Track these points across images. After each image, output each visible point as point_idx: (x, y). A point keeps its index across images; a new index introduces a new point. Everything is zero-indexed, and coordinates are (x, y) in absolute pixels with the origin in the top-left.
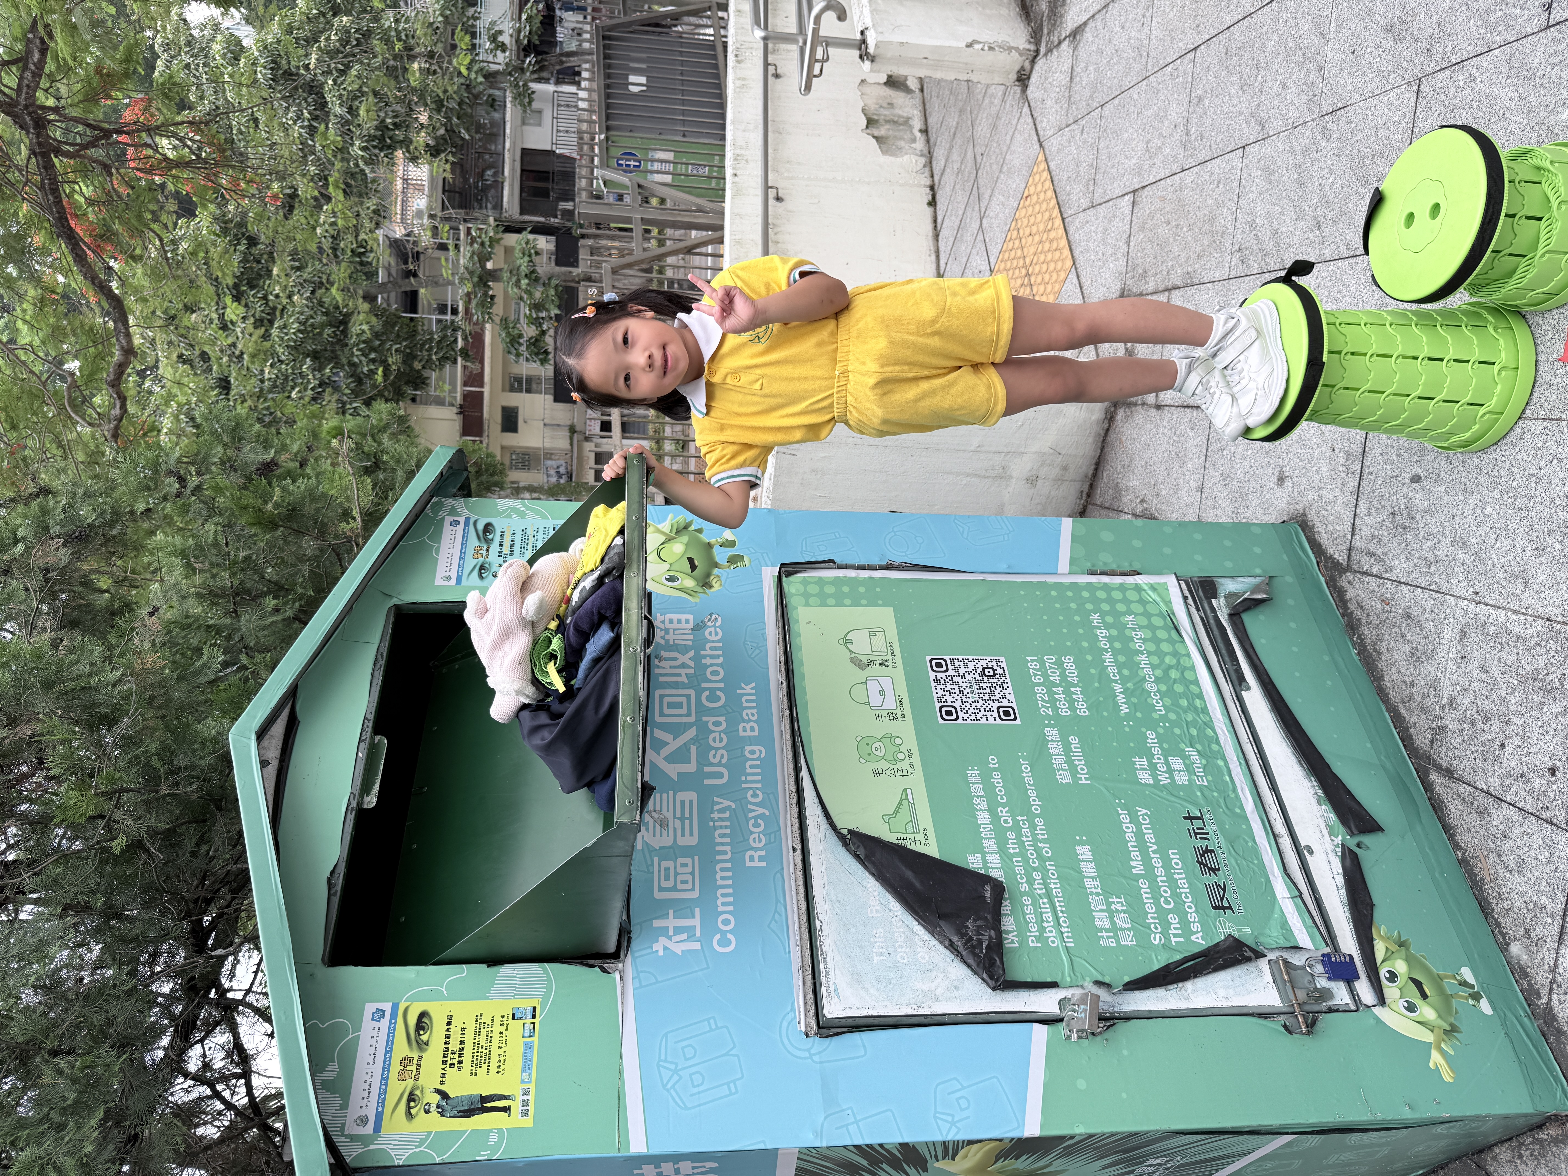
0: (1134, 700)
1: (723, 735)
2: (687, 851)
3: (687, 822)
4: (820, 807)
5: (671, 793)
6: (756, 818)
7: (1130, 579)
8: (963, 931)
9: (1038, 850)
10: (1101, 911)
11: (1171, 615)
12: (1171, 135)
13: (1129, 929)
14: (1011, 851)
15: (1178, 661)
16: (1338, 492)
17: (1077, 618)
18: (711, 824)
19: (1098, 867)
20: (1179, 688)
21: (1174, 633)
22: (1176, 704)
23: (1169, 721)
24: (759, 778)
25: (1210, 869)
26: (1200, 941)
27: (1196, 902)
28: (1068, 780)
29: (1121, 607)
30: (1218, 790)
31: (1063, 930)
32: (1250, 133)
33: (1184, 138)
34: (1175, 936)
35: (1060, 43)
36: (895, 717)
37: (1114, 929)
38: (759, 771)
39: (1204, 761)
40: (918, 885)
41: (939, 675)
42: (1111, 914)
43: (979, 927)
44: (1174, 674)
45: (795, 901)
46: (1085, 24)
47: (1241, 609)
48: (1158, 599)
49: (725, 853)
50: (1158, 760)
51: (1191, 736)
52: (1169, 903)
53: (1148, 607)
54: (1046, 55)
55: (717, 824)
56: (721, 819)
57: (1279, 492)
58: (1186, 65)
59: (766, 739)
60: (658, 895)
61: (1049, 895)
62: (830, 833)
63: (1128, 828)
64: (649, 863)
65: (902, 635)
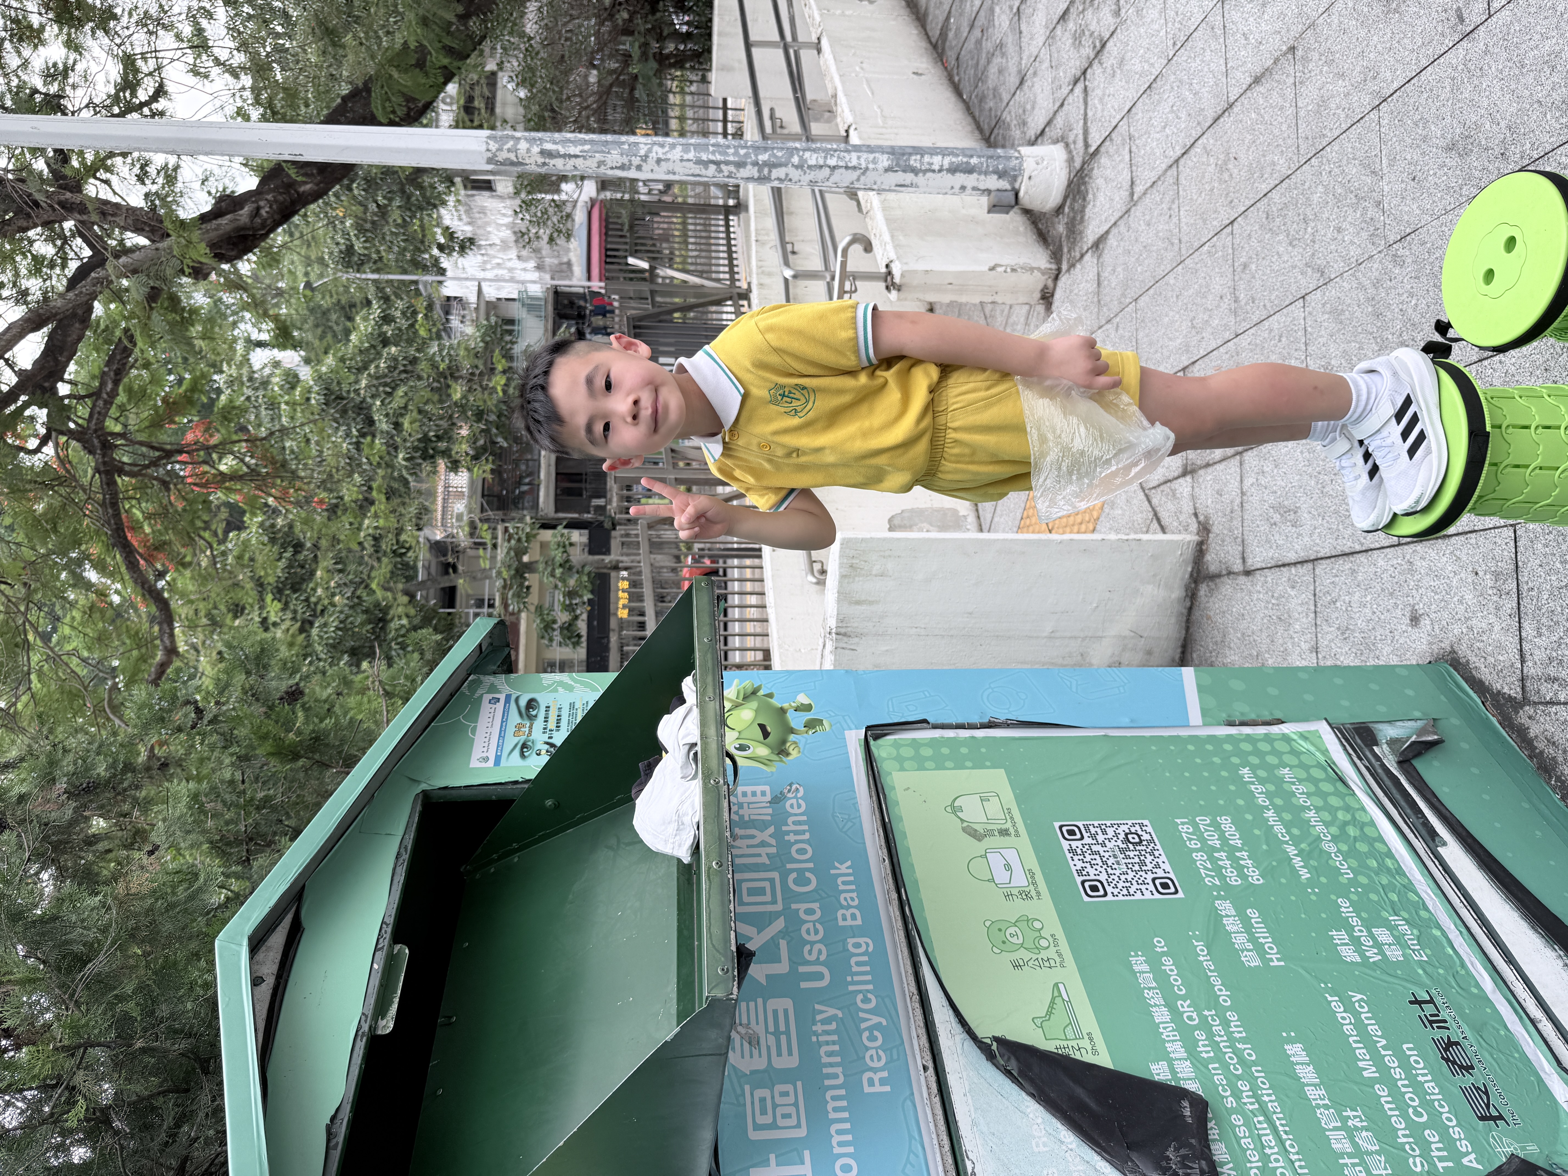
0: (1313, 863)
1: (818, 926)
2: (787, 1076)
3: (783, 1038)
4: (951, 1012)
5: (760, 1001)
6: (870, 1029)
7: (1275, 729)
8: (1164, 1164)
9: (1237, 1053)
10: (1335, 1129)
11: (1331, 765)
12: (1218, 306)
13: (1377, 1152)
14: (1205, 1055)
15: (1353, 816)
16: (1492, 619)
17: (1224, 774)
18: (814, 1039)
19: (1318, 1071)
20: (1362, 847)
21: (1339, 785)
22: (1363, 865)
23: (1361, 885)
24: (869, 977)
25: (1461, 1067)
26: (1475, 1165)
27: (1454, 1111)
28: (1256, 963)
29: (1271, 760)
30: (1442, 966)
31: (1294, 1157)
32: (1309, 281)
33: (1233, 306)
34: (1441, 1159)
35: (1082, 256)
36: (1028, 896)
37: (1358, 1153)
38: (868, 968)
39: (1415, 932)
40: (1092, 1105)
41: (1074, 844)
42: (1351, 1134)
43: (1184, 1157)
44: (1352, 831)
45: (934, 1136)
46: (1107, 232)
47: (1410, 755)
48: (1312, 749)
49: (836, 1076)
50: (1360, 932)
51: (1392, 903)
52: (1421, 1115)
53: (1302, 757)
54: (1068, 270)
55: (821, 1038)
56: (827, 1033)
57: (1414, 633)
58: (1225, 238)
59: (871, 928)
60: (753, 1135)
61: (1263, 1110)
62: (969, 1044)
63: (1344, 1018)
64: (739, 1091)
65: (1020, 799)
